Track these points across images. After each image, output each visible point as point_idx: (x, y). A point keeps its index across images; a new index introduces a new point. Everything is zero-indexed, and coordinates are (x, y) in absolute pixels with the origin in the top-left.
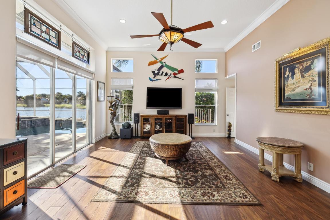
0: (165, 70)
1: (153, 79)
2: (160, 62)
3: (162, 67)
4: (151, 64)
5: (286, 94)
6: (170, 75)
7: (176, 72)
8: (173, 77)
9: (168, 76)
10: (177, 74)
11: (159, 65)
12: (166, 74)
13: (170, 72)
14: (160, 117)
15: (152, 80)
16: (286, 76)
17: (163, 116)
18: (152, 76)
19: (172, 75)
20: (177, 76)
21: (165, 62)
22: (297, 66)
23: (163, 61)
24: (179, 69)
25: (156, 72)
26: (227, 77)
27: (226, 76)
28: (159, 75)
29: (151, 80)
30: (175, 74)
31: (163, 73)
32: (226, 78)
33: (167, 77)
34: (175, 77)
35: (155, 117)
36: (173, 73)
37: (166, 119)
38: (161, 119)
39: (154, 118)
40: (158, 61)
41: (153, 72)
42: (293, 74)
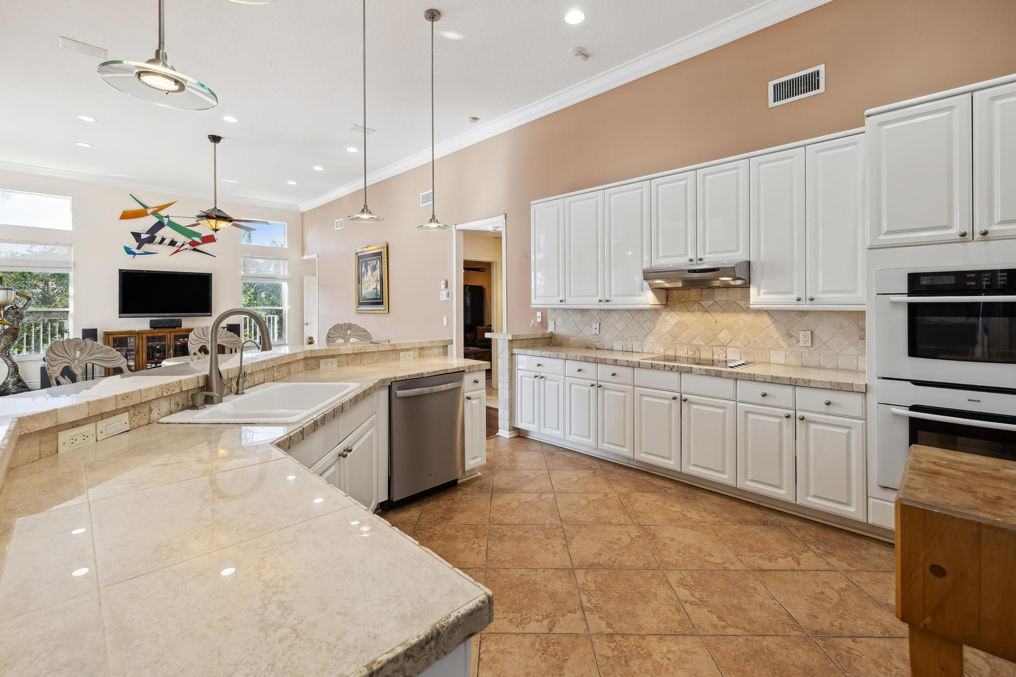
0: (167, 232)
1: (137, 251)
2: (155, 213)
3: (159, 225)
4: (126, 216)
5: (363, 293)
6: (183, 245)
7: (197, 239)
8: (190, 250)
9: (178, 246)
10: (198, 244)
11: (152, 221)
12: (173, 243)
13: (180, 239)
14: (158, 333)
15: (135, 254)
16: (363, 272)
17: (169, 330)
18: (133, 244)
19: (187, 246)
20: (198, 247)
21: (168, 217)
22: (369, 262)
23: (163, 213)
24: (203, 235)
25: (144, 236)
26: (305, 257)
27: (303, 255)
28: (155, 244)
29: (129, 251)
30: (193, 243)
31: (163, 240)
32: (303, 258)
33: (175, 249)
34: (195, 250)
35: (148, 335)
36: (190, 240)
37: (175, 336)
38: (161, 339)
39: (144, 336)
40: (149, 211)
41: (137, 236)
42: (367, 271)
